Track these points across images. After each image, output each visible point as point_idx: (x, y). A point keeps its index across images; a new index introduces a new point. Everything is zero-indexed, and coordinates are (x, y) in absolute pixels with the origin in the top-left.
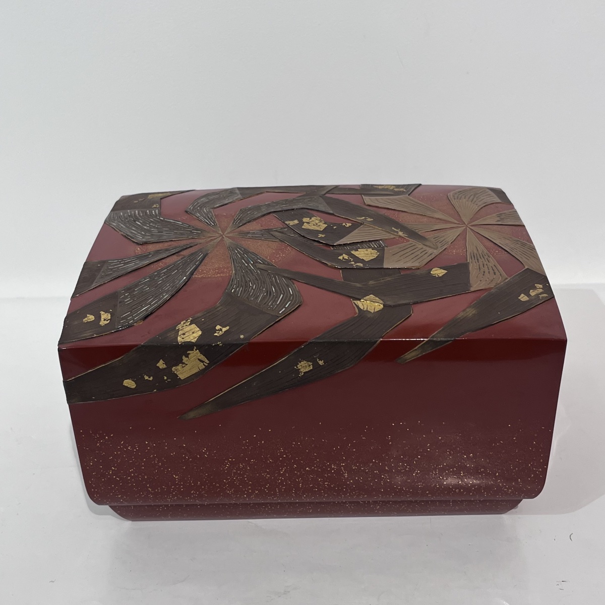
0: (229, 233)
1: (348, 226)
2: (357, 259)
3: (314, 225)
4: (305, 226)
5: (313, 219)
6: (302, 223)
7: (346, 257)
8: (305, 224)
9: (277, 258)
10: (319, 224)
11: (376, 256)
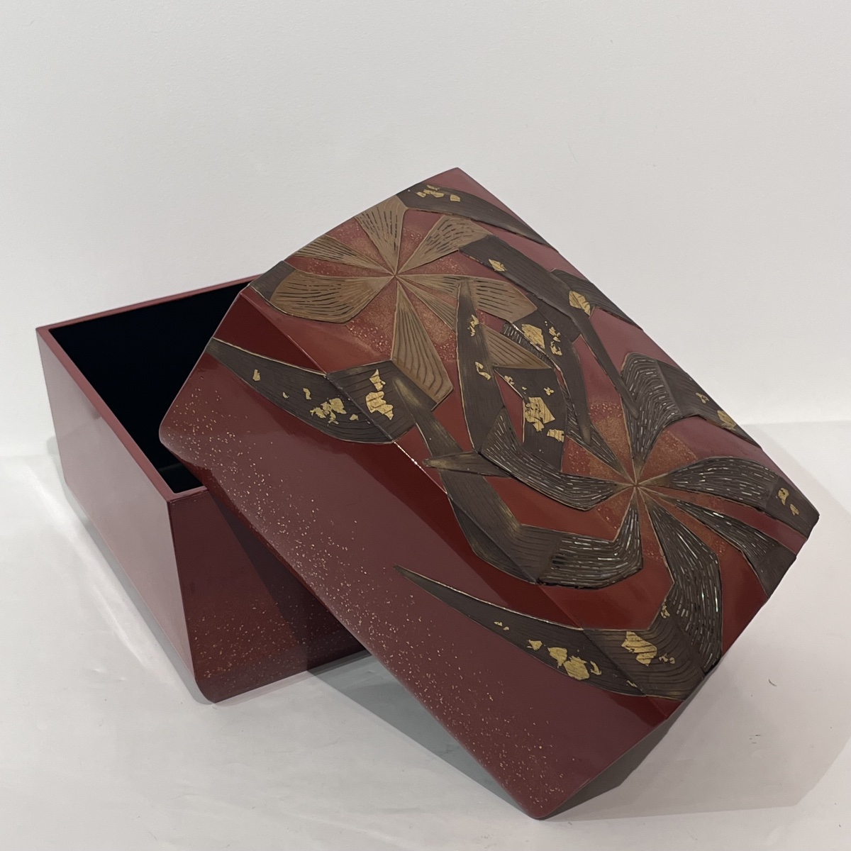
0: (630, 482)
1: (510, 378)
2: (548, 338)
3: (540, 411)
4: (549, 417)
5: (532, 420)
6: (548, 426)
7: (554, 350)
8: (545, 422)
9: (612, 408)
10: (534, 407)
11: (528, 326)
